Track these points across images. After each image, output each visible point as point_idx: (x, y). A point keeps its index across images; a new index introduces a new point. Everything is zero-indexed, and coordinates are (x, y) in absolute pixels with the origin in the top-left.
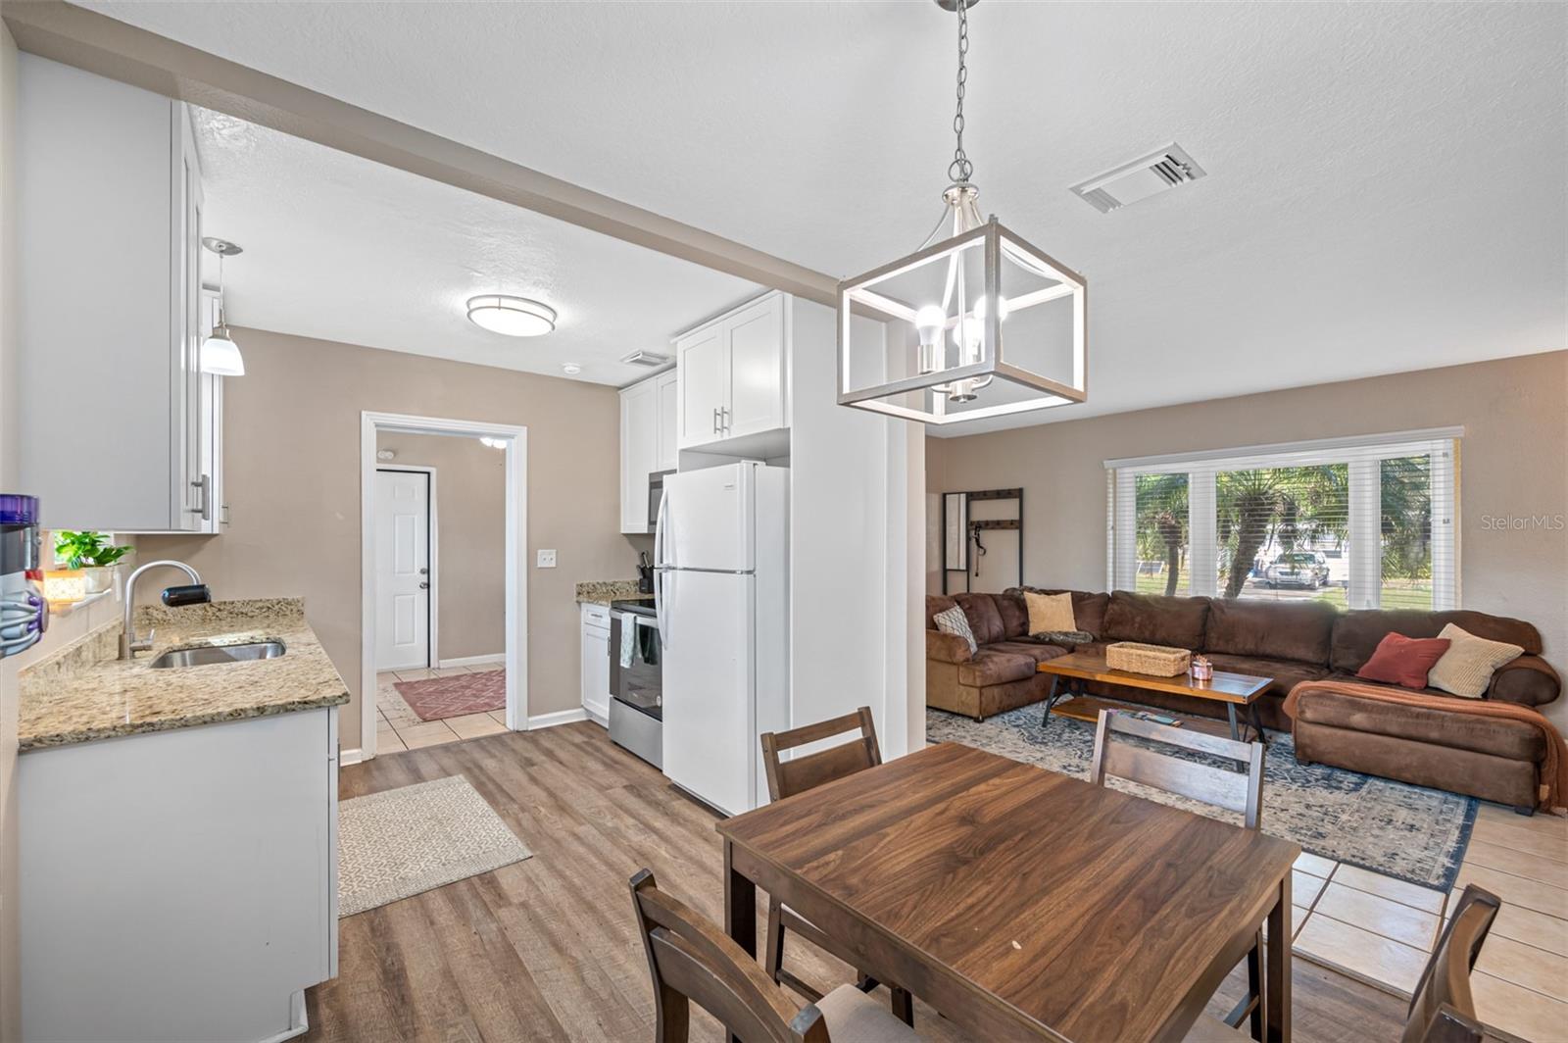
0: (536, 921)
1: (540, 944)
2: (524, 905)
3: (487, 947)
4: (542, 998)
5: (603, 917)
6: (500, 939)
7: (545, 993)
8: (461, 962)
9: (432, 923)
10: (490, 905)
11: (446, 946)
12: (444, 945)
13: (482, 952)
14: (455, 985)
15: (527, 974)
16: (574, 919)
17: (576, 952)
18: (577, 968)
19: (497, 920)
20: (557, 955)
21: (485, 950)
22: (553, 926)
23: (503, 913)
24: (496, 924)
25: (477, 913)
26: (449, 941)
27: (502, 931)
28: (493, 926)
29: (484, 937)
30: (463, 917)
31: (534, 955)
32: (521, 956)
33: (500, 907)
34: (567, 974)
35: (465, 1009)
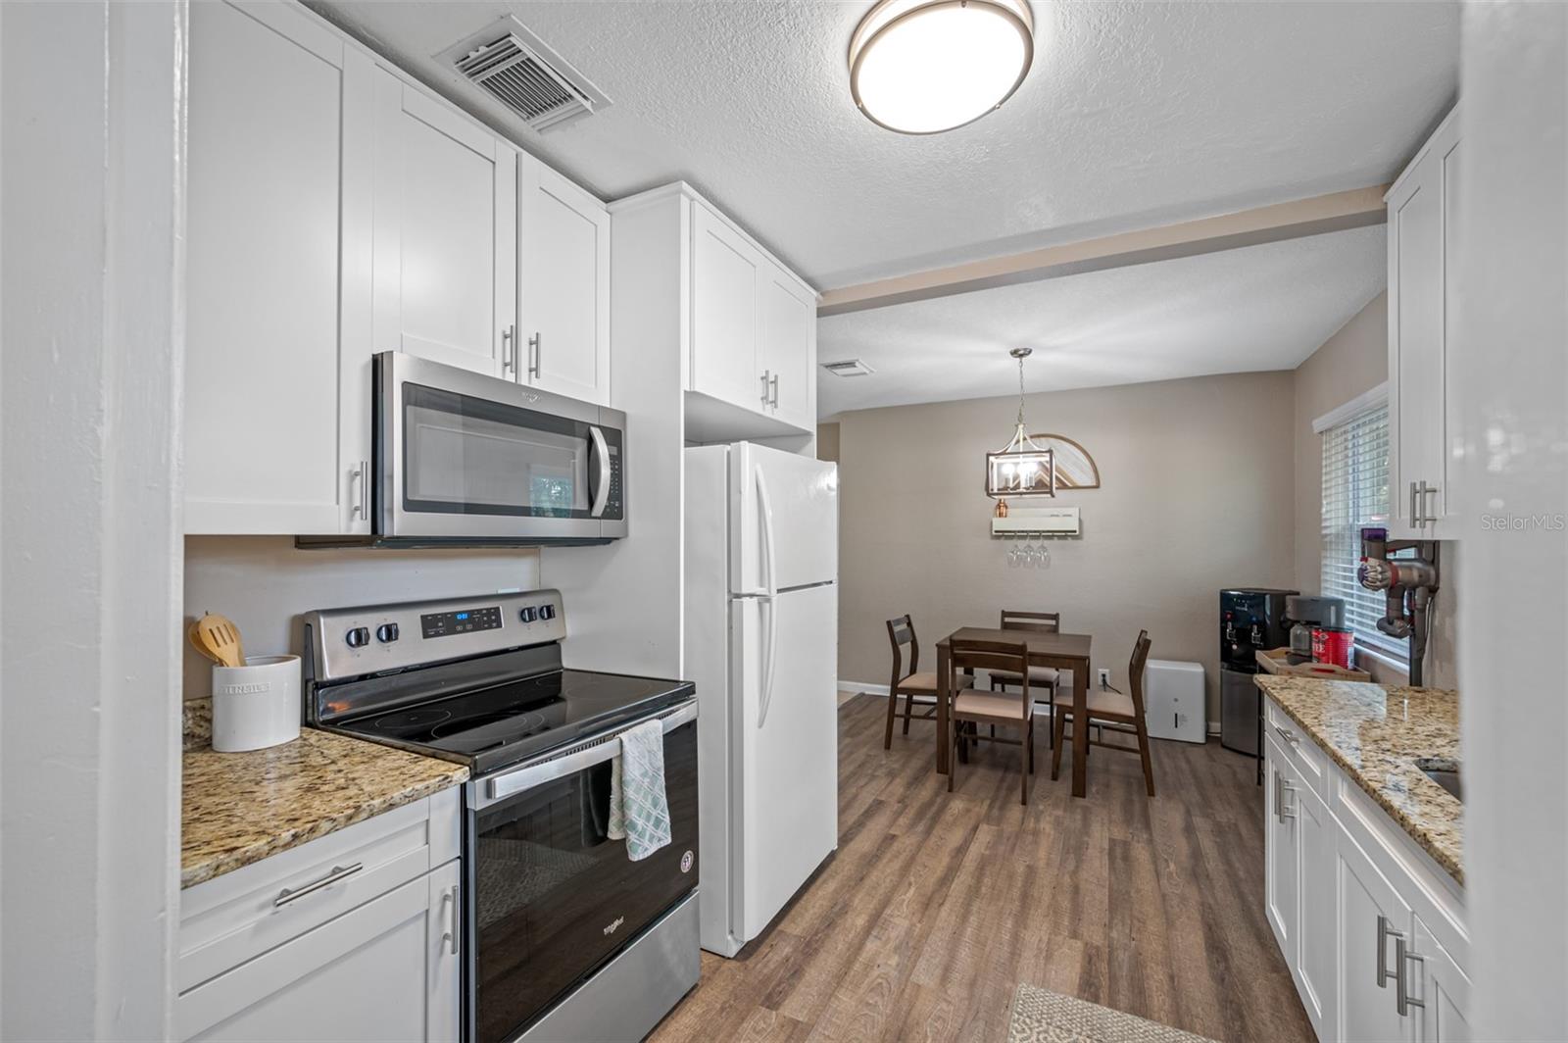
0: (1077, 913)
1: (1087, 899)
2: (1075, 935)
3: (1129, 922)
4: (1109, 874)
5: (1023, 886)
6: (1115, 921)
7: (1106, 874)
8: (1154, 925)
9: (1172, 978)
10: (1106, 956)
11: (1164, 945)
12: (1166, 947)
13: (1135, 922)
14: (1166, 912)
15: (1111, 889)
16: (1046, 899)
17: (1067, 879)
18: (1075, 873)
19: (1107, 936)
20: (1081, 887)
21: (1132, 921)
22: (1065, 903)
23: (1098, 939)
24: (1112, 935)
25: (1122, 956)
26: (1161, 948)
27: (1109, 926)
28: (1114, 934)
29: (1128, 931)
30: (1138, 964)
31: (1096, 898)
32: (1107, 901)
33: (1097, 948)
34: (1083, 875)
35: (1164, 896)
